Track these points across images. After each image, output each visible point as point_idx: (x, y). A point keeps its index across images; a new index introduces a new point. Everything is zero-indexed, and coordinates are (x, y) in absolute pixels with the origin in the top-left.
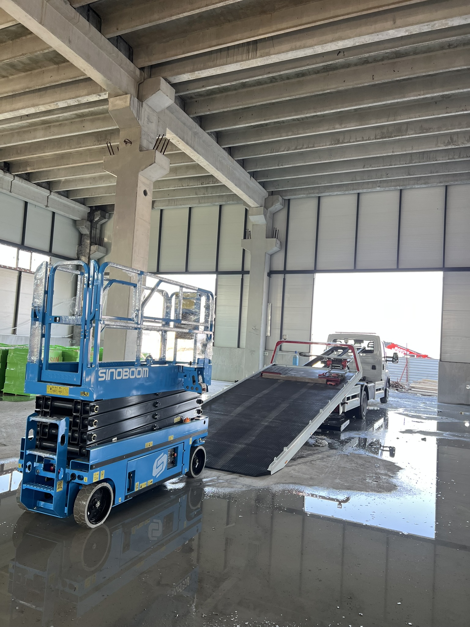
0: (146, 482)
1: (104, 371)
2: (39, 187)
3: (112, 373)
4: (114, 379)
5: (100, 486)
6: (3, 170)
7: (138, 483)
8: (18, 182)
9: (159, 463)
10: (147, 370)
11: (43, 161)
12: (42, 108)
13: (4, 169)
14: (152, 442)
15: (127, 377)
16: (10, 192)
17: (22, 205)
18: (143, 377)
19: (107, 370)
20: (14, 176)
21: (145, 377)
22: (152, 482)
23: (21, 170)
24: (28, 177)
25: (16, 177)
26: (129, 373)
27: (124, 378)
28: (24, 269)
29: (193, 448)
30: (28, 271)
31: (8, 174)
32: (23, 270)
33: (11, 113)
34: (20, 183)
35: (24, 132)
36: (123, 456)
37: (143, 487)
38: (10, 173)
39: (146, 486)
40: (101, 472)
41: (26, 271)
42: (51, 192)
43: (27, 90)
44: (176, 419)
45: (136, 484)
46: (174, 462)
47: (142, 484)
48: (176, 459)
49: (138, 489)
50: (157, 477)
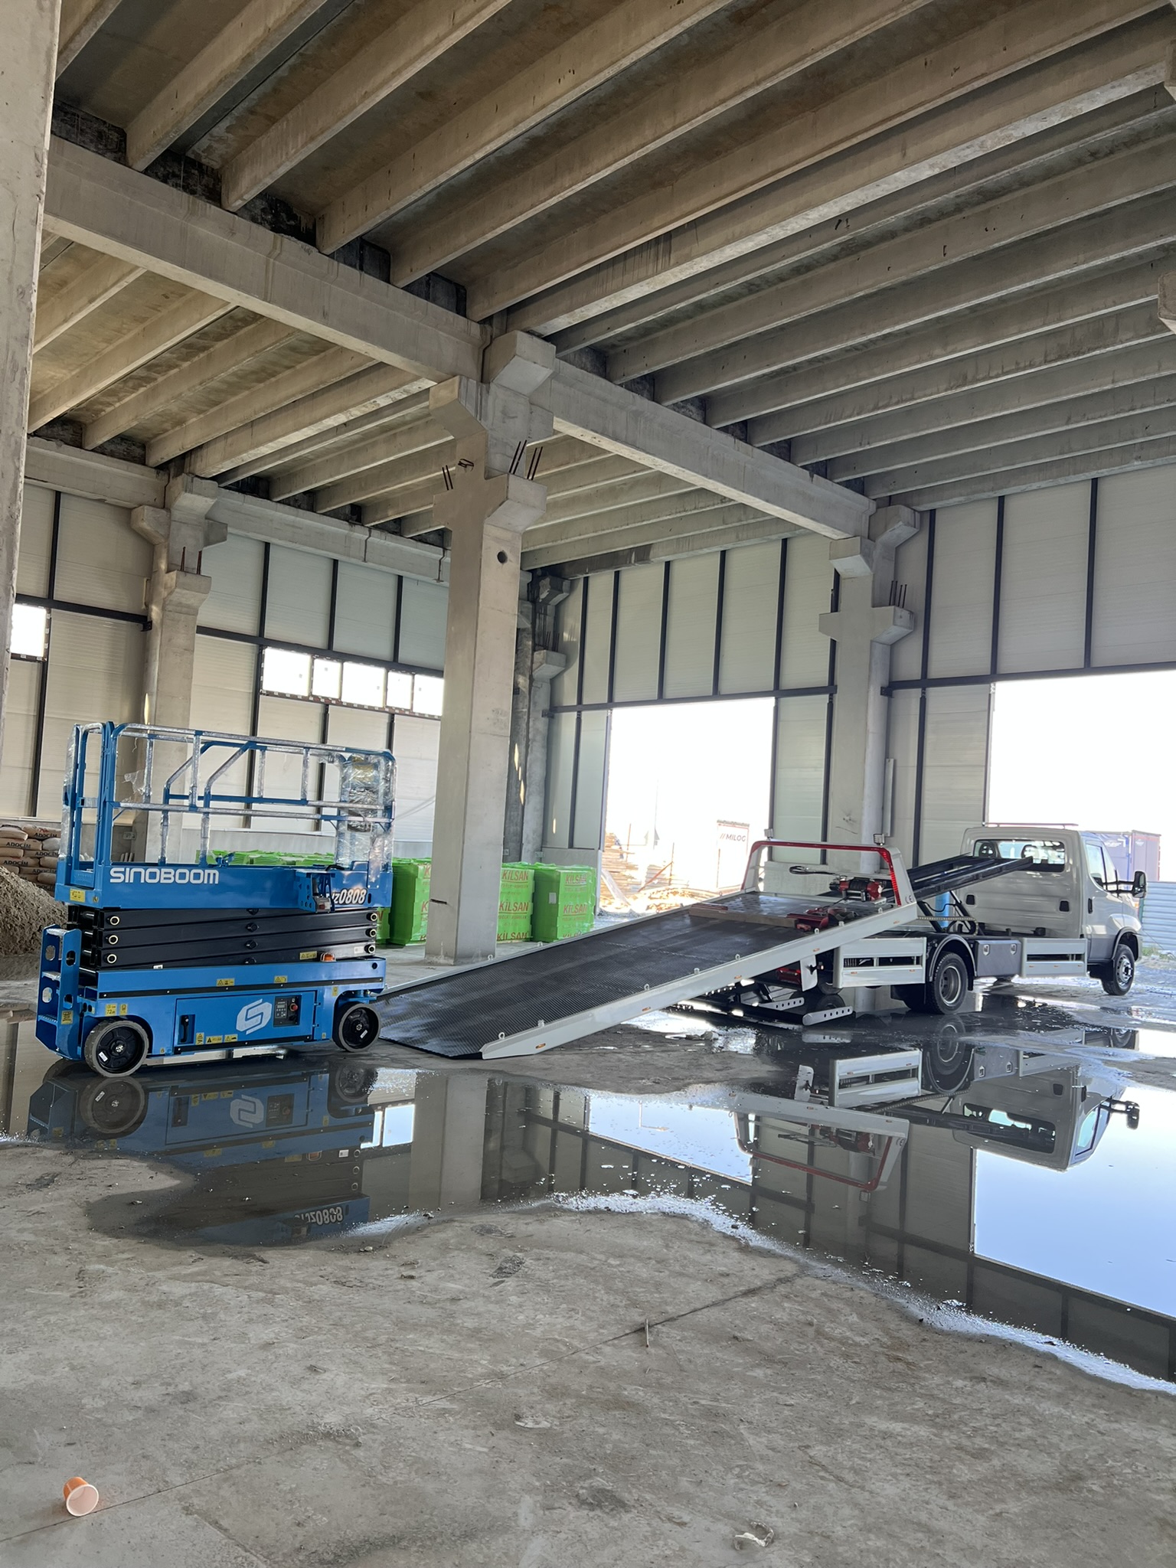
0: (221, 1037)
1: (123, 869)
2: (420, 544)
3: (138, 875)
4: (142, 881)
5: (120, 1023)
6: (347, 521)
7: (203, 1034)
8: (379, 540)
9: (251, 1013)
10: (214, 874)
11: (411, 494)
12: (356, 412)
13: (351, 518)
14: (233, 980)
15: (171, 881)
16: (365, 561)
17: (393, 582)
18: (206, 882)
19: (128, 869)
20: (370, 529)
21: (211, 882)
22: (235, 1038)
23: (379, 516)
24: (397, 528)
25: (375, 532)
26: (174, 876)
27: (163, 881)
28: (400, 709)
30: (407, 713)
31: (358, 527)
32: (397, 711)
33: (311, 427)
34: (383, 541)
35: (358, 450)
36: (166, 990)
37: (213, 1042)
38: (363, 525)
39: (221, 1041)
40: (122, 1005)
41: (402, 712)
42: (445, 550)
43: (322, 386)
44: (305, 953)
45: (198, 1034)
46: (294, 1019)
47: (211, 1038)
48: (298, 1012)
49: (202, 1043)
50: (247, 1033)
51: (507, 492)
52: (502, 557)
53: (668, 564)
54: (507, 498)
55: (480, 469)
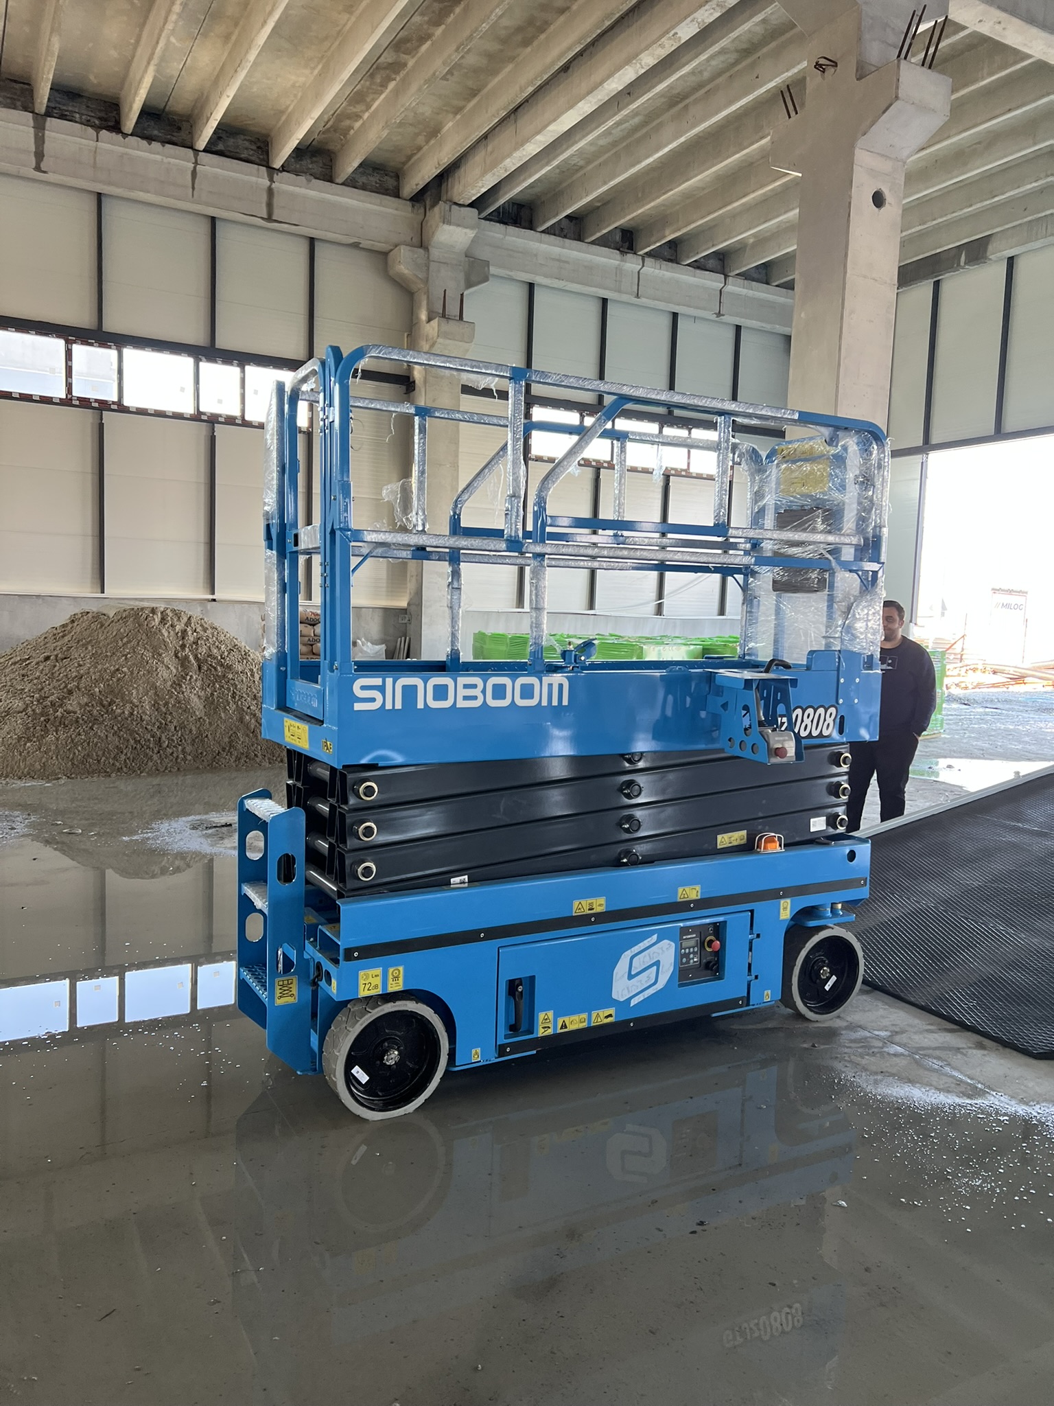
0: (585, 1016)
1: (378, 681)
2: (698, 271)
3: (410, 692)
4: (420, 705)
5: (388, 1008)
6: (619, 250)
7: (551, 1014)
8: (653, 270)
9: (638, 964)
10: (561, 686)
11: (694, 202)
12: (648, 60)
13: (622, 247)
14: (602, 900)
15: (475, 704)
16: (637, 296)
17: (666, 322)
18: (545, 703)
19: (389, 681)
20: (643, 257)
21: (555, 703)
22: (610, 1016)
23: (653, 239)
24: (672, 252)
25: (648, 261)
26: (484, 692)
27: (461, 704)
28: (676, 470)
29: (797, 931)
30: (683, 473)
31: (630, 256)
32: (673, 472)
33: (589, 98)
34: (657, 271)
35: (639, 141)
36: (479, 931)
37: (571, 1027)
38: (635, 253)
39: (584, 1025)
40: (391, 970)
41: (678, 473)
42: (726, 276)
43: (608, 23)
44: (726, 836)
45: (541, 1016)
46: (713, 966)
47: (567, 1019)
48: (719, 957)
49: (550, 1032)
50: (633, 1002)
51: (897, 88)
52: (878, 200)
53: (1011, 261)
54: (897, 98)
55: (848, 69)
